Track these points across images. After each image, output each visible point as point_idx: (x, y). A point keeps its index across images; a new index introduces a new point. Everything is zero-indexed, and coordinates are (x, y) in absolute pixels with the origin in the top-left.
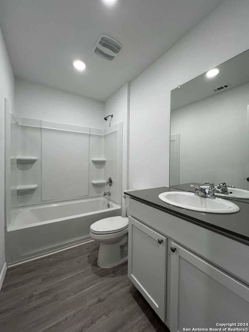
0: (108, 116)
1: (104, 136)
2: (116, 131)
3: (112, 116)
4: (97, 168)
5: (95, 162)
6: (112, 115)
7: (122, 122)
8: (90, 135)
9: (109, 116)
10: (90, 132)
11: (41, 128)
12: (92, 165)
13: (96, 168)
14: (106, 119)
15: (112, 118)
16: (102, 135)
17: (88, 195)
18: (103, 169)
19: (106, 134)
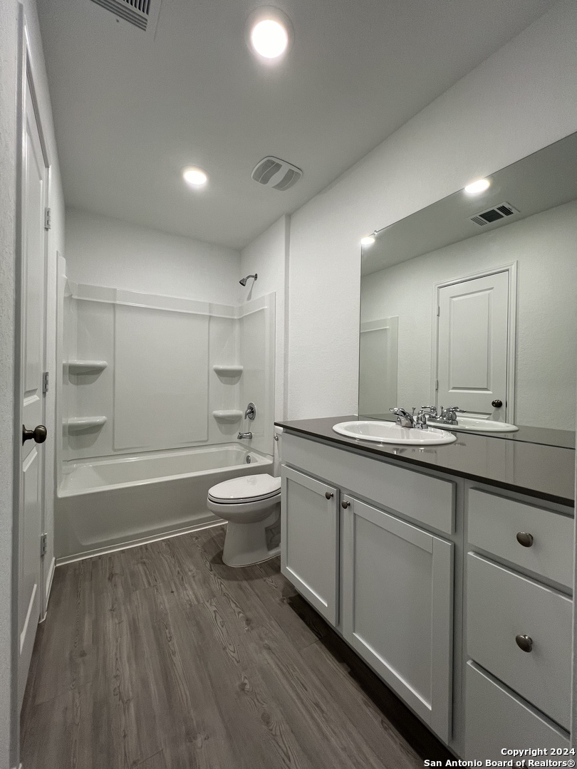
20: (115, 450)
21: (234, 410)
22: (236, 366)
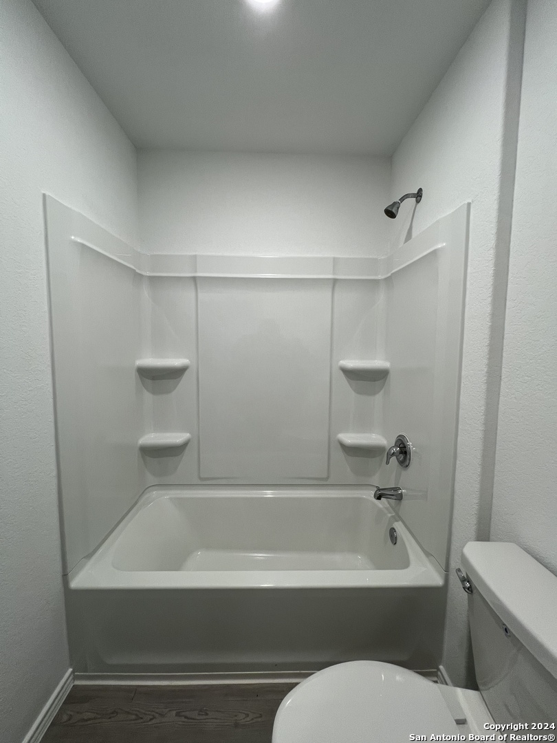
0: (402, 199)
1: (386, 279)
2: (434, 253)
3: (418, 196)
4: (358, 392)
5: (353, 375)
6: (420, 190)
7: (469, 204)
8: (335, 281)
9: (407, 196)
10: (334, 274)
11: (194, 278)
12: (343, 380)
13: (353, 392)
14: (390, 213)
15: (418, 202)
16: (380, 277)
17: (325, 475)
18: (378, 398)
19: (393, 271)
20: (201, 479)
21: (374, 436)
22: (378, 363)
